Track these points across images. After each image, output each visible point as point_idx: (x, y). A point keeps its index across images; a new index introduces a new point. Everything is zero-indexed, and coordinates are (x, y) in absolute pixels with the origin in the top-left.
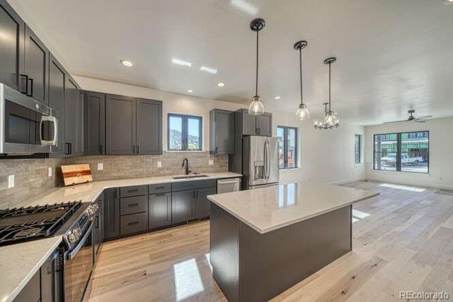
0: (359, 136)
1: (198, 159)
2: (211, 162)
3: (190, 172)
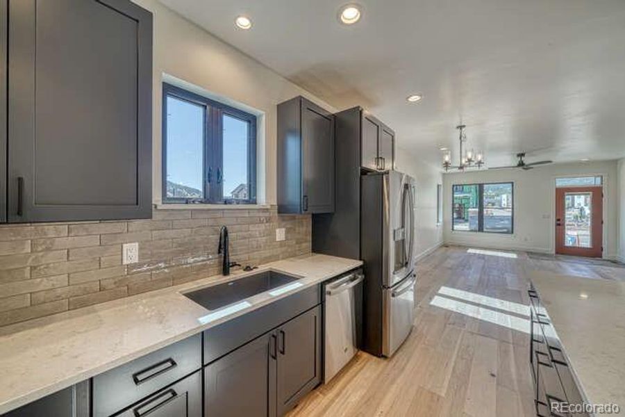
0: (438, 187)
1: (251, 227)
2: (280, 234)
3: (234, 265)
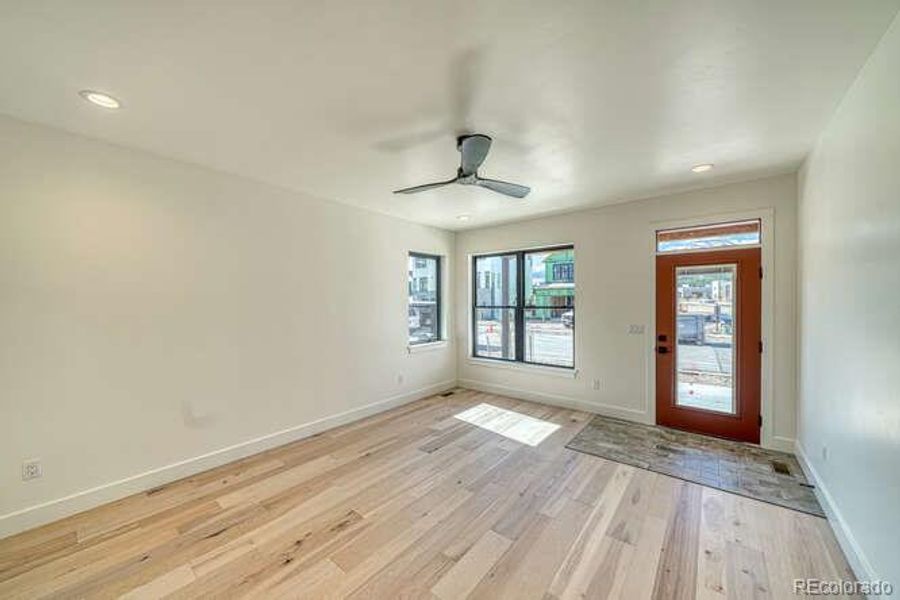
0: (438, 259)
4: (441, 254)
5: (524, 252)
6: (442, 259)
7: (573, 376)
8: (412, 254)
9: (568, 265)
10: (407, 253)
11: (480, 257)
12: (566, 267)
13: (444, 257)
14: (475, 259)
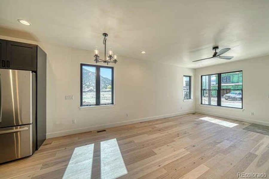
0: (190, 77)
4: (190, 75)
5: (221, 74)
6: (191, 77)
7: (242, 111)
8: (184, 76)
9: (226, 77)
10: (183, 76)
11: (203, 76)
12: (225, 78)
13: (192, 76)
14: (202, 76)
